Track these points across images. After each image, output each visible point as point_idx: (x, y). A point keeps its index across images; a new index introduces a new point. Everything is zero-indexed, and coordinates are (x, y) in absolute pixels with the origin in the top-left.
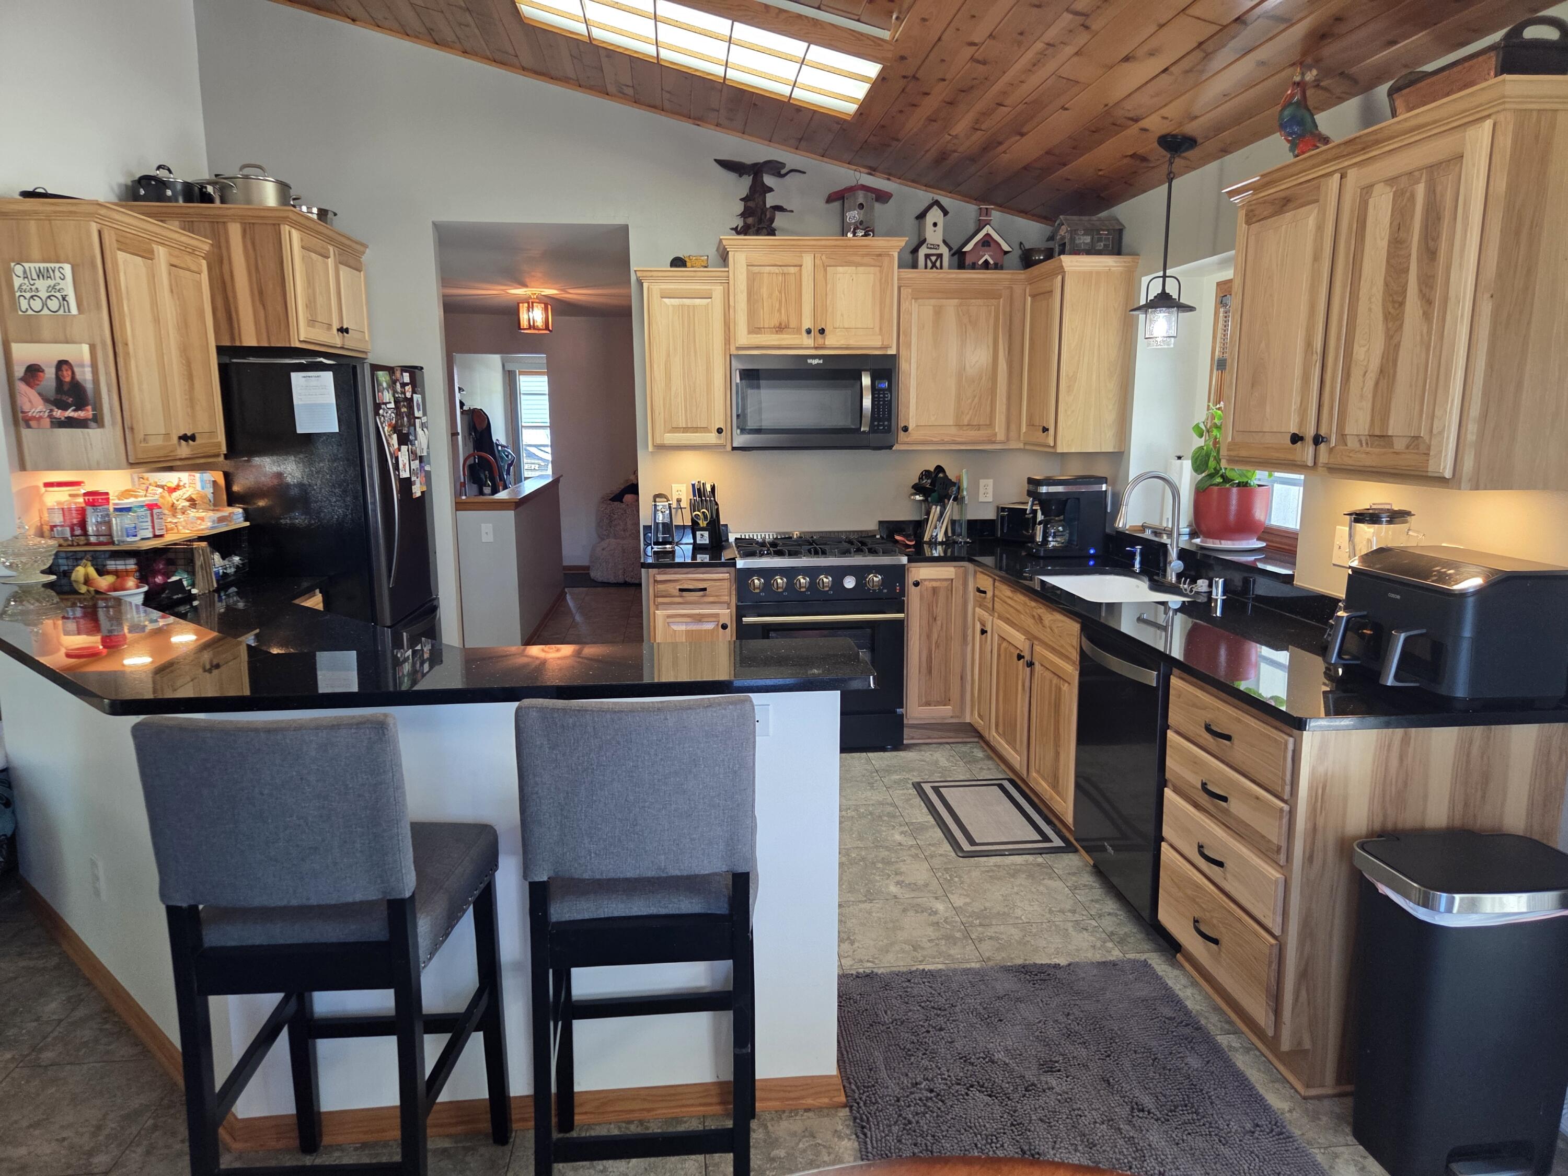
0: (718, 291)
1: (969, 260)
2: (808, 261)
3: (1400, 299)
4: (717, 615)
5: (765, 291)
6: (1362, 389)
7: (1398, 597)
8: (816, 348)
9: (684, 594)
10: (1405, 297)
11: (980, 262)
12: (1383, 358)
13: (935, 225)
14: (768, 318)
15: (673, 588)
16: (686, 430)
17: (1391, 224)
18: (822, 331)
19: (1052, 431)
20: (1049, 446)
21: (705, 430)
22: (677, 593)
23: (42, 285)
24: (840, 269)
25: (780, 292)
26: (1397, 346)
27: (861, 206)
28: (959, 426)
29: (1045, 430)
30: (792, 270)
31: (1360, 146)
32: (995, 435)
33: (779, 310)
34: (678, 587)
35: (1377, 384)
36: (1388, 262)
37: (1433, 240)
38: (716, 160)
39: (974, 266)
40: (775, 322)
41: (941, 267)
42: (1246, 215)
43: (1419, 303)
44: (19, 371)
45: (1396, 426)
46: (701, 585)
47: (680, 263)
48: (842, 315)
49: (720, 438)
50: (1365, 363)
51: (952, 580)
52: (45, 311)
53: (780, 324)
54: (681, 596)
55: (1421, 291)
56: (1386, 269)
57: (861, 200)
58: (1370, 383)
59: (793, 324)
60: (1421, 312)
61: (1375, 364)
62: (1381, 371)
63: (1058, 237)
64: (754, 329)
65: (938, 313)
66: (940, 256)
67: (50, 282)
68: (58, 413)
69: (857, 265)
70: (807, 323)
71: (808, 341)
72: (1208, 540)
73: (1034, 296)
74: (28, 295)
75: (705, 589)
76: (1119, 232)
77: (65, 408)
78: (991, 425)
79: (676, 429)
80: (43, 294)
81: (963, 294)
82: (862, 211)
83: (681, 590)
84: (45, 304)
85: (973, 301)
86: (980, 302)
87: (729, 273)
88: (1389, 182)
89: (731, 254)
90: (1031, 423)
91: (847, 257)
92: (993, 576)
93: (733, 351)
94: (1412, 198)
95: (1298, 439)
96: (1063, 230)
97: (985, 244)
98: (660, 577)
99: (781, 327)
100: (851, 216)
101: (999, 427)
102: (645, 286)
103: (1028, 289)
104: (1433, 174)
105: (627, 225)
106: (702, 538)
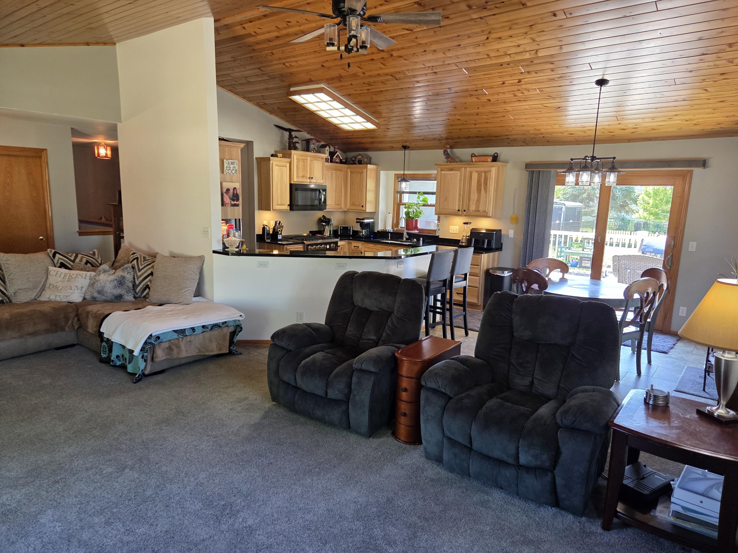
0: (288, 165)
1: (333, 160)
2: (309, 158)
5: (300, 166)
6: (473, 203)
7: (482, 235)
10: (481, 189)
11: (336, 162)
13: (327, 151)
14: (301, 174)
16: (280, 205)
17: (477, 178)
18: (312, 178)
19: (364, 206)
20: (364, 211)
21: (285, 205)
23: (232, 166)
24: (315, 161)
26: (480, 196)
27: (313, 144)
28: (336, 204)
29: (363, 206)
32: (342, 207)
33: (303, 172)
36: (477, 183)
37: (486, 182)
38: (275, 125)
39: (334, 163)
41: (329, 162)
42: (441, 169)
43: (484, 191)
44: (224, 190)
45: (481, 209)
47: (276, 156)
48: (315, 174)
49: (288, 207)
51: (344, 244)
52: (232, 174)
55: (484, 189)
56: (477, 185)
57: (314, 142)
58: (475, 202)
59: (306, 176)
61: (476, 199)
63: (357, 158)
64: (298, 177)
65: (332, 174)
66: (328, 159)
67: (234, 166)
68: (233, 202)
70: (309, 177)
71: (308, 181)
73: (351, 172)
74: (228, 169)
76: (370, 158)
77: (234, 201)
78: (341, 204)
79: (278, 205)
80: (232, 169)
81: (336, 170)
84: (232, 172)
86: (338, 172)
87: (291, 160)
88: (477, 172)
89: (292, 155)
90: (353, 204)
91: (316, 158)
92: (363, 242)
93: (292, 183)
94: (482, 175)
95: (459, 210)
96: (360, 157)
97: (337, 157)
98: (288, 248)
99: (303, 176)
100: (312, 146)
101: (343, 205)
102: (271, 162)
103: (349, 170)
104: (485, 172)
105: (252, 142)
106: (280, 237)
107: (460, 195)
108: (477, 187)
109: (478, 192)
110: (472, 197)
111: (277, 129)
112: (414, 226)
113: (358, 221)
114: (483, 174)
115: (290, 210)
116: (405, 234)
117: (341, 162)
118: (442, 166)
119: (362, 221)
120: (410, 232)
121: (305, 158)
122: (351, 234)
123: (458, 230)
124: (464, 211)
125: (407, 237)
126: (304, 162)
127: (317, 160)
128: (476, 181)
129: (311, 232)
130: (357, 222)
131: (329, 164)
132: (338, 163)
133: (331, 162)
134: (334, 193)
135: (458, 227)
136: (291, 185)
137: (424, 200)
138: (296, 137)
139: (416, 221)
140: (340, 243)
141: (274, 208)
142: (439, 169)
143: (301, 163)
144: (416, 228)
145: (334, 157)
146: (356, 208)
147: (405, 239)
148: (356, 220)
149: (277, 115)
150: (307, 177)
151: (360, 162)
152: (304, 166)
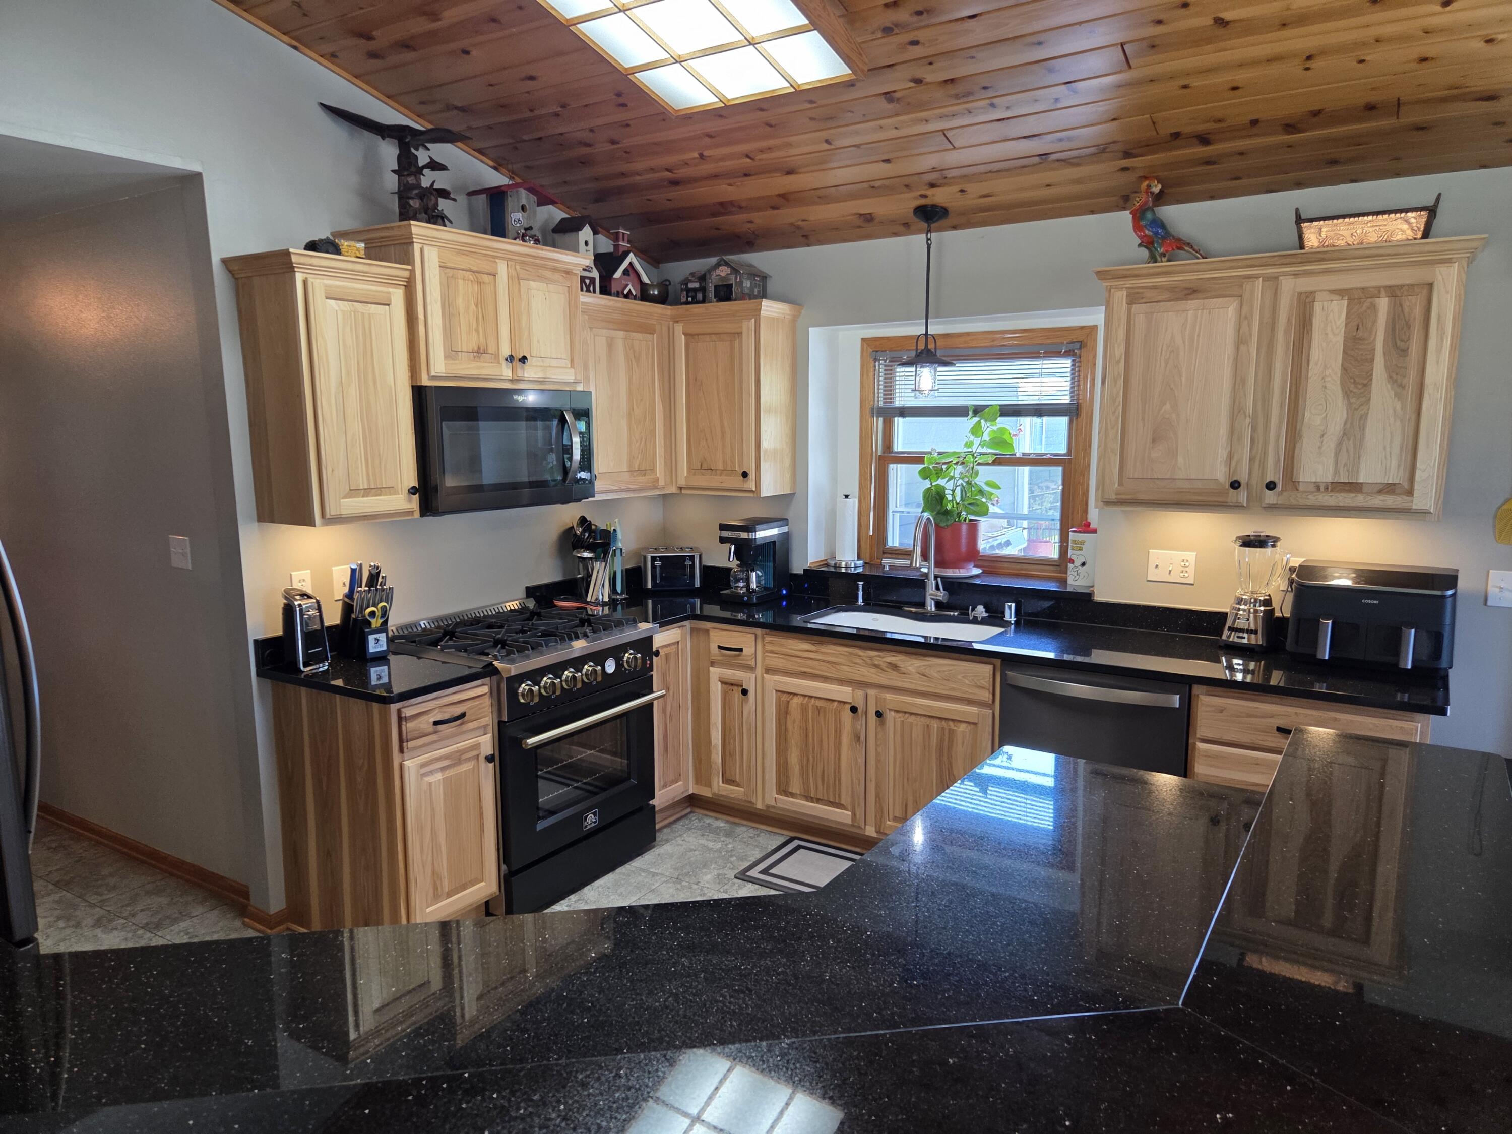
0: (398, 296)
1: (614, 288)
2: (502, 268)
3: (1365, 382)
4: (477, 746)
5: (460, 302)
6: (1320, 447)
7: (1376, 602)
8: (512, 381)
9: (440, 727)
10: (1371, 380)
11: (626, 292)
12: (1345, 424)
13: (586, 243)
14: (467, 341)
15: (425, 724)
16: (367, 492)
17: (1346, 324)
18: (523, 359)
19: (752, 475)
20: (752, 491)
21: (390, 490)
22: (431, 728)
24: (533, 284)
25: (477, 306)
26: (1364, 418)
27: (523, 208)
28: (631, 471)
29: (745, 475)
30: (486, 278)
31: (1299, 260)
32: (657, 480)
33: (477, 331)
34: (432, 720)
35: (1339, 445)
36: (1345, 352)
37: (1402, 341)
38: (322, 105)
39: (618, 295)
40: (473, 346)
41: (594, 292)
42: (1127, 296)
43: (1389, 386)
45: (1368, 476)
46: (457, 710)
47: (331, 249)
48: (538, 341)
49: (410, 501)
50: (1322, 428)
51: (678, 642)
53: (479, 348)
54: (436, 732)
55: (1391, 377)
56: (1344, 359)
57: (524, 201)
58: (1330, 445)
59: (492, 350)
60: (1392, 393)
61: (1335, 429)
62: (1344, 434)
63: (713, 277)
64: (451, 353)
65: (610, 345)
66: (592, 280)
69: (548, 281)
70: (506, 352)
71: (506, 371)
72: (948, 570)
73: (689, 336)
75: (463, 715)
76: (764, 280)
78: (653, 470)
79: (354, 492)
81: (629, 325)
82: (525, 214)
83: (436, 723)
85: (634, 334)
86: (638, 335)
87: (412, 272)
88: (1340, 293)
89: (417, 247)
90: (703, 467)
91: (538, 270)
92: (759, 631)
93: (425, 381)
94: (1373, 308)
95: (1235, 485)
96: (723, 271)
97: (626, 272)
98: (408, 712)
99: (479, 352)
100: (515, 218)
101: (660, 471)
102: (299, 277)
103: (679, 328)
104: (1393, 292)
105: (199, 175)
106: (376, 644)
107: (1236, 410)
108: (1344, 369)
109: (1347, 393)
110: (1312, 416)
111: (338, 131)
112: (964, 549)
113: (726, 534)
114: (1383, 304)
115: (423, 514)
116: (931, 583)
117: (644, 296)
118: (1129, 283)
119: (744, 535)
120: (950, 573)
121: (484, 265)
122: (697, 584)
123: (1191, 570)
124: (1271, 486)
125: (942, 595)
126: (480, 283)
127: (541, 278)
128: (1340, 339)
129: (531, 592)
130: (723, 540)
131: (595, 300)
132: (635, 298)
133: (605, 290)
134: (624, 423)
135: (1191, 556)
136: (419, 394)
137: (999, 441)
138: (434, 166)
139: (973, 527)
140: (662, 638)
141: (331, 511)
142: (1120, 297)
143: (464, 290)
144: (973, 555)
145: (618, 274)
146: (714, 484)
147: (931, 607)
148: (718, 533)
149: (332, 57)
150: (497, 356)
151: (725, 293)
152: (480, 303)
